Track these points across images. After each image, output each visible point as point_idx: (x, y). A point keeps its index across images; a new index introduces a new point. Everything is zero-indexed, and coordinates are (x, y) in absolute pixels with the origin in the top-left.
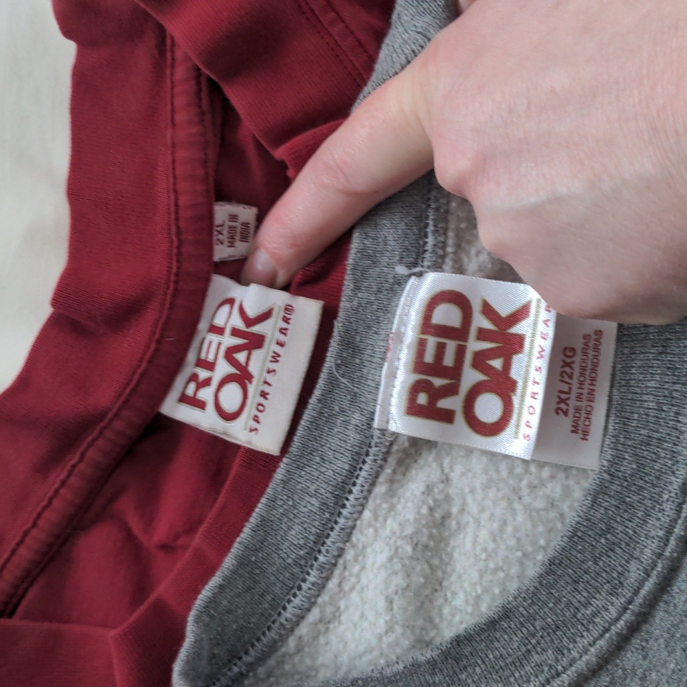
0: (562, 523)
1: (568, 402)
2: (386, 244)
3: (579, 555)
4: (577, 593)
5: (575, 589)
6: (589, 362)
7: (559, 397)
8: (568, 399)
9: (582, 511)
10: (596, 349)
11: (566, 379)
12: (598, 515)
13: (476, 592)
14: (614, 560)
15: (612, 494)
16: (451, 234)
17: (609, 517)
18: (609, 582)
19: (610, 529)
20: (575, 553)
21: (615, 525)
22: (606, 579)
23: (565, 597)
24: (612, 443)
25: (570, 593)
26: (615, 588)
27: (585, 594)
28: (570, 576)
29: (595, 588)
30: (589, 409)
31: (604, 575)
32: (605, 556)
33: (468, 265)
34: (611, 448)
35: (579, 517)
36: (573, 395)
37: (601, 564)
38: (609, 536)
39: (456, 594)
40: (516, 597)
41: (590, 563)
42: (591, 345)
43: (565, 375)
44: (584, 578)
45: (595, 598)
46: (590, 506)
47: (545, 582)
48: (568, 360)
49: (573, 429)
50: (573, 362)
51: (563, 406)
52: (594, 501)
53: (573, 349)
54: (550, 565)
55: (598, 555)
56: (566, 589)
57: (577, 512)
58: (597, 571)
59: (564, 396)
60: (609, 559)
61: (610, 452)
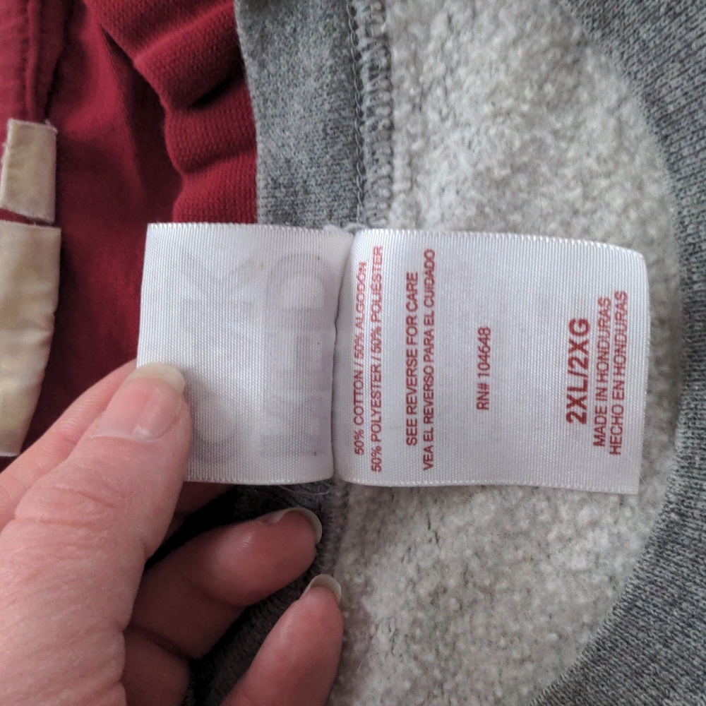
0: (614, 588)
1: (584, 403)
2: (306, 192)
3: (641, 635)
4: (640, 690)
5: (638, 685)
6: (611, 341)
7: (570, 397)
8: (584, 398)
9: (642, 569)
10: (620, 318)
11: (578, 368)
12: (668, 576)
13: (494, 694)
14: (695, 641)
15: (686, 542)
16: (398, 162)
17: (683, 577)
18: (688, 674)
19: (685, 594)
20: (634, 632)
21: (693, 589)
22: (683, 669)
23: (622, 697)
24: (683, 467)
25: (629, 691)
26: (698, 682)
27: (654, 693)
28: (629, 667)
29: (669, 683)
30: (618, 410)
31: (680, 662)
32: (680, 635)
33: (427, 212)
34: (682, 476)
35: (638, 578)
36: (592, 392)
37: (674, 646)
38: (684, 605)
39: (465, 699)
40: (551, 698)
41: (658, 646)
42: (612, 313)
43: (574, 362)
44: (650, 667)
45: (668, 698)
46: (653, 561)
47: (592, 674)
48: (578, 340)
49: (597, 440)
50: (586, 342)
51: (577, 409)
52: (659, 555)
53: (583, 322)
54: (599, 650)
55: (669, 634)
56: (624, 685)
57: (635, 570)
58: (670, 657)
59: (576, 395)
60: (688, 639)
61: (679, 481)
